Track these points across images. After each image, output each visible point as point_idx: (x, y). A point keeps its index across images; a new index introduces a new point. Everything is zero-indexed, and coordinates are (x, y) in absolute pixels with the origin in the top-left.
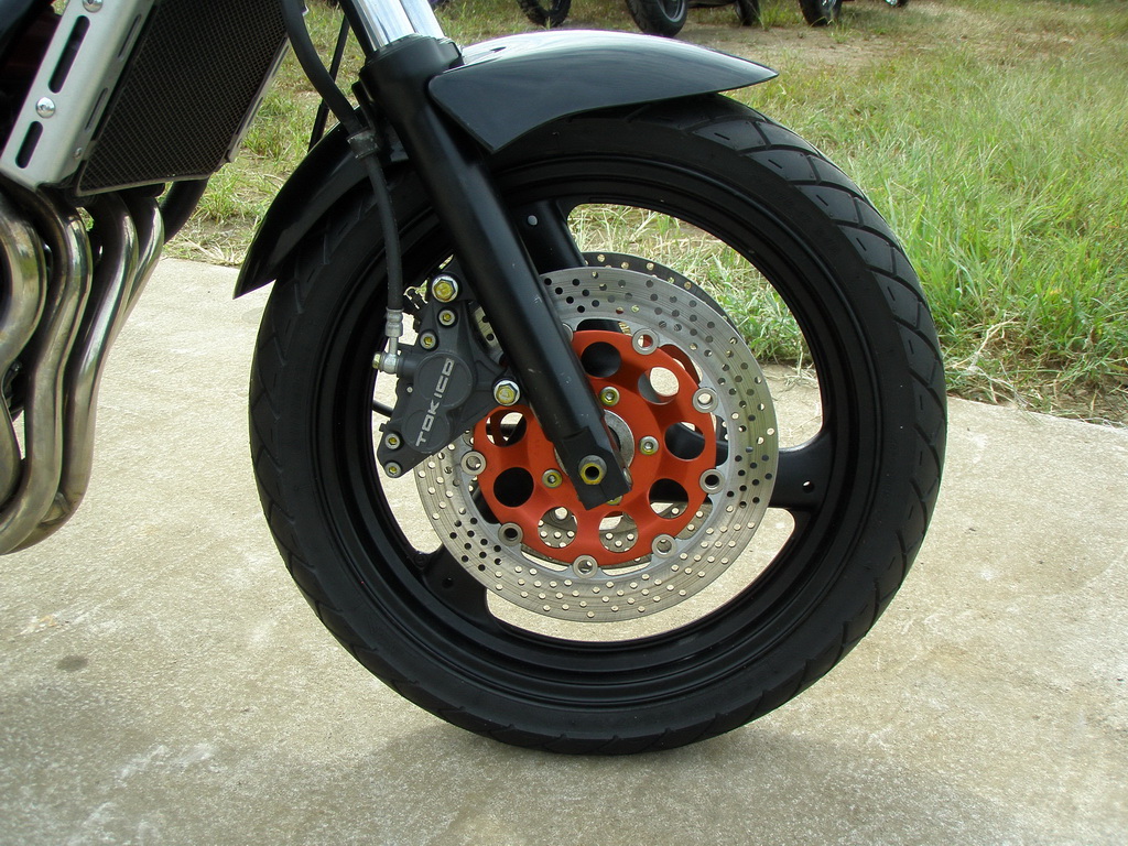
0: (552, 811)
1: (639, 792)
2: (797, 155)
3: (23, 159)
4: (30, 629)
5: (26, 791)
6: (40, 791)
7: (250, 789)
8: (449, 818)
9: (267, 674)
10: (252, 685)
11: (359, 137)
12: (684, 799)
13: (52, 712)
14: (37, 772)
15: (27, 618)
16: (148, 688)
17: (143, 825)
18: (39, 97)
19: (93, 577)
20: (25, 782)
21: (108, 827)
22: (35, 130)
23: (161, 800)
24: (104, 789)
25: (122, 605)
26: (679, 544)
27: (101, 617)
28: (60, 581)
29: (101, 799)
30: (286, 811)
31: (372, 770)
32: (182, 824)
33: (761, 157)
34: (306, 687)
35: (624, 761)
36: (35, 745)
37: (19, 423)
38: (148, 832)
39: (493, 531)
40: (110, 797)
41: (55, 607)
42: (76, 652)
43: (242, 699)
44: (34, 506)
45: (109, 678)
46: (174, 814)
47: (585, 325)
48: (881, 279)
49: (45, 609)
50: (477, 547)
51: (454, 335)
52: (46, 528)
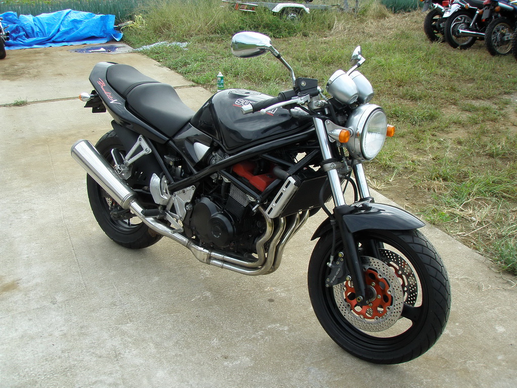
0: (343, 365)
1: (363, 369)
2: (420, 246)
3: (269, 213)
4: (267, 290)
5: (250, 323)
6: (252, 324)
7: (290, 339)
8: (322, 359)
9: (308, 317)
10: (303, 318)
11: (331, 221)
12: (371, 375)
13: (261, 309)
14: (253, 321)
15: (267, 287)
16: (283, 311)
17: (267, 338)
18: (273, 204)
19: (285, 282)
20: (250, 322)
21: (260, 336)
22: (272, 209)
23: (272, 334)
24: (264, 328)
25: (288, 290)
26: (380, 319)
27: (282, 292)
28: (279, 280)
29: (262, 330)
30: (294, 345)
31: (315, 344)
32: (274, 340)
33: (411, 245)
34: (314, 323)
35: (366, 362)
36: (256, 315)
37: (266, 254)
38: (267, 339)
39: (346, 304)
40: (264, 330)
41: (275, 286)
42: (273, 298)
43: (299, 320)
44: (266, 268)
45: (276, 306)
46: (273, 338)
47: (369, 269)
48: (432, 278)
49: (272, 286)
50: (342, 306)
51: (342, 264)
52: (269, 272)
